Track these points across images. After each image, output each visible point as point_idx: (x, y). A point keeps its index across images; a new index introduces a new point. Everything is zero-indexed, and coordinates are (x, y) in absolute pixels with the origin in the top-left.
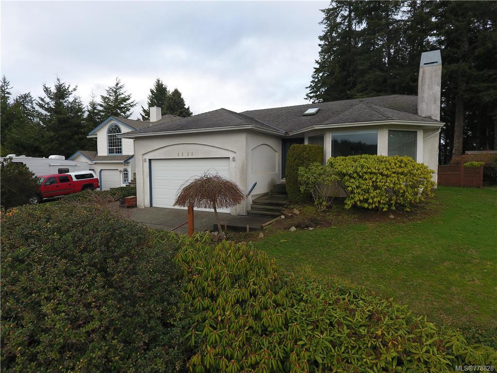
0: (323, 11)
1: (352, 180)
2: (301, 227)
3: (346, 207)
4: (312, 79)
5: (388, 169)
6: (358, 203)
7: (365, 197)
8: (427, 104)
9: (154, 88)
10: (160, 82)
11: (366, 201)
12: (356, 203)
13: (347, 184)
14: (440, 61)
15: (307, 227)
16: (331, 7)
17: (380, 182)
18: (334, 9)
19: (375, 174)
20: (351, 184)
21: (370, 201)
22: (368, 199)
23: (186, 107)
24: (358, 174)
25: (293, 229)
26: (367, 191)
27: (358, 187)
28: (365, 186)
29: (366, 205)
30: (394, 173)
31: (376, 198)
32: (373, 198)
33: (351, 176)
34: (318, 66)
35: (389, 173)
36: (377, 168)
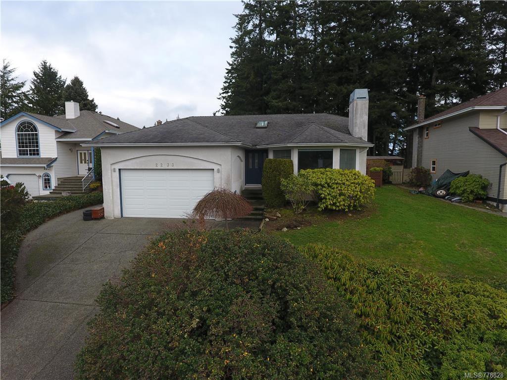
0: (237, 16)
1: (324, 189)
2: (290, 227)
3: (320, 209)
4: (225, 80)
5: (347, 180)
6: (329, 206)
7: (334, 201)
8: (359, 128)
9: (39, 70)
10: (48, 65)
11: (334, 204)
12: (327, 206)
13: (320, 192)
14: (368, 97)
15: (296, 227)
16: (244, 13)
17: (344, 190)
18: (246, 15)
19: (340, 184)
20: (324, 192)
21: (338, 204)
22: (336, 203)
23: (90, 98)
24: (328, 184)
25: (285, 229)
26: (335, 197)
27: (329, 194)
28: (334, 194)
29: (334, 208)
30: (352, 183)
31: (342, 203)
32: (339, 202)
33: (323, 186)
34: (230, 68)
35: (349, 183)
36: (340, 179)
